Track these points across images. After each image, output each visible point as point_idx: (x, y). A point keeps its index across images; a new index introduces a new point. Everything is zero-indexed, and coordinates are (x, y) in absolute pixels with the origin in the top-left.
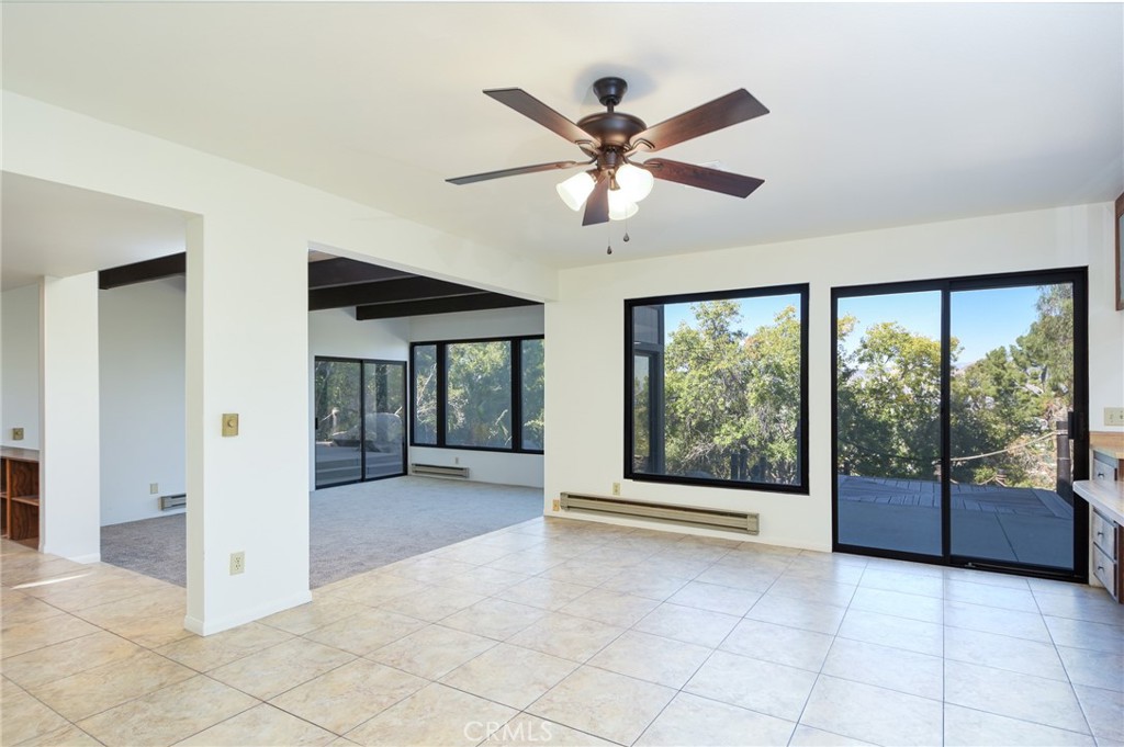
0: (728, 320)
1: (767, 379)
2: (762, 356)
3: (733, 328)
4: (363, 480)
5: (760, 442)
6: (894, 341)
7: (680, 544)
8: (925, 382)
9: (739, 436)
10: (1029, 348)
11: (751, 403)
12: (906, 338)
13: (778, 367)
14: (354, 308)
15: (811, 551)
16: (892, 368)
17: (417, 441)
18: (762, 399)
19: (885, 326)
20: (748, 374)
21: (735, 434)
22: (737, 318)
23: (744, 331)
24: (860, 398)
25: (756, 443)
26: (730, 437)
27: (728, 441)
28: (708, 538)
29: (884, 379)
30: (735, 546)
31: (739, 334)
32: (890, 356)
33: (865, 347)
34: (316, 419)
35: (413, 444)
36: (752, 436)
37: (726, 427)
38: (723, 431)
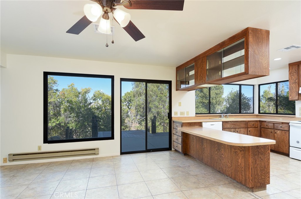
0: (53, 85)
1: (68, 105)
2: (66, 97)
3: (55, 88)
5: (65, 124)
6: (101, 95)
7: (73, 165)
8: (108, 106)
9: (58, 122)
10: (124, 99)
11: (62, 112)
12: (103, 95)
13: (71, 101)
15: (115, 156)
16: (100, 102)
18: (65, 111)
19: (98, 91)
20: (61, 103)
21: (57, 122)
22: (57, 85)
23: (59, 89)
24: (93, 110)
25: (63, 124)
26: (55, 123)
27: (54, 124)
28: (81, 159)
29: (99, 105)
30: (93, 160)
31: (57, 90)
32: (100, 99)
33: (95, 96)
36: (62, 122)
37: (53, 120)
38: (52, 121)
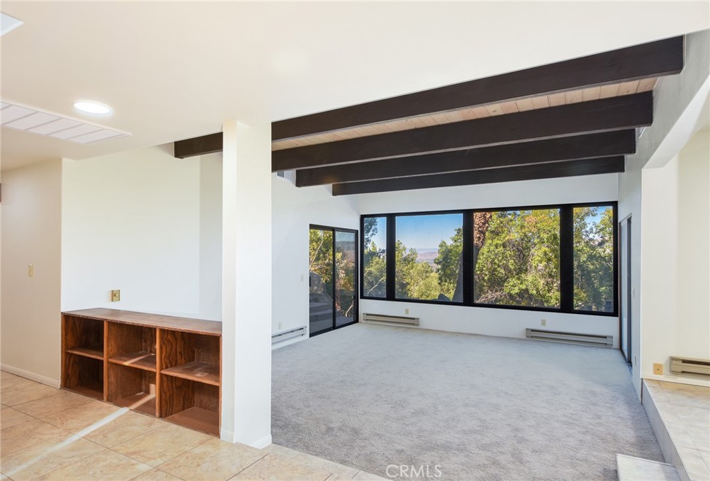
4: (334, 327)
9: (523, 287)
14: (330, 186)
17: (365, 295)
21: (520, 286)
26: (517, 288)
27: (515, 291)
34: (310, 278)
35: (362, 297)
